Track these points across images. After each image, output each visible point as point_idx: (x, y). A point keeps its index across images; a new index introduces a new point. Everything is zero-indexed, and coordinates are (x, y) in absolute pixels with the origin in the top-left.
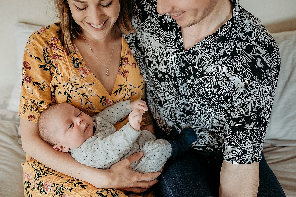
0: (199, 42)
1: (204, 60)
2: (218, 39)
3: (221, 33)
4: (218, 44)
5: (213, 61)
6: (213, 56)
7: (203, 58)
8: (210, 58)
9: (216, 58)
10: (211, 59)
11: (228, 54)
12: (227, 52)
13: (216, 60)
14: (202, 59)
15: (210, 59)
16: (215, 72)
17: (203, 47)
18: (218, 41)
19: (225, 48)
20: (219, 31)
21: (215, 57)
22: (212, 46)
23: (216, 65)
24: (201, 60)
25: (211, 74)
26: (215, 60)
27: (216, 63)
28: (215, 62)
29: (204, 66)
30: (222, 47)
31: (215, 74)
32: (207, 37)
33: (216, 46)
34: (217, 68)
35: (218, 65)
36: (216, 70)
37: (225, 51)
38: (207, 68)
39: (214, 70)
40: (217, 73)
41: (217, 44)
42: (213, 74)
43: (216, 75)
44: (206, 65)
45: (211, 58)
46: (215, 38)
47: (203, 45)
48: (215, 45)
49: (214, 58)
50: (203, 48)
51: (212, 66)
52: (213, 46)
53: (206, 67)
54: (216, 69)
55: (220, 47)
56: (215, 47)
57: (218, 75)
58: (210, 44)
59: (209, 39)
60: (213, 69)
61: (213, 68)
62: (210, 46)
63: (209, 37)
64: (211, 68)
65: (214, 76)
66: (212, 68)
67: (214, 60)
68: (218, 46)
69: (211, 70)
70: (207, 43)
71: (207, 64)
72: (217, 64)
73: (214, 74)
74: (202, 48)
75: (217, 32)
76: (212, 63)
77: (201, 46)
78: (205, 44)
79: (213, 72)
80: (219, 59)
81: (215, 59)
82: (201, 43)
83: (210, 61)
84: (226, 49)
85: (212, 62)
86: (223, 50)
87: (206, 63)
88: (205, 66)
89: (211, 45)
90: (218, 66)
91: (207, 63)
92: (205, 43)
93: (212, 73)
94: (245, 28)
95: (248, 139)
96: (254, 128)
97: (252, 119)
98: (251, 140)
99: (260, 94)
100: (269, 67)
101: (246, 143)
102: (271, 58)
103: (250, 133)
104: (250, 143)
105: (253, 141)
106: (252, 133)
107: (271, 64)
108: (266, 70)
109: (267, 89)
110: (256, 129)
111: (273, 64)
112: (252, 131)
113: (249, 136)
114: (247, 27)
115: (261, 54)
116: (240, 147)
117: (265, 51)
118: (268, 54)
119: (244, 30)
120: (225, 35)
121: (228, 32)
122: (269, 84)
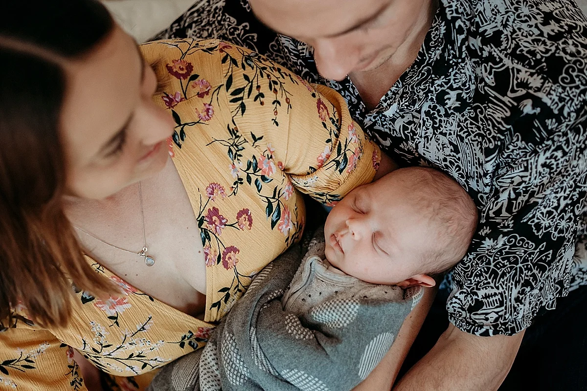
0: (389, 93)
1: (413, 129)
2: (428, 71)
3: (431, 54)
4: (436, 85)
5: (433, 127)
6: (427, 113)
7: (410, 127)
8: (424, 122)
9: (436, 115)
10: (426, 123)
11: (470, 99)
12: (464, 96)
13: (440, 121)
14: (408, 129)
15: (424, 125)
16: (450, 155)
17: (402, 101)
18: (431, 78)
19: (455, 86)
20: (425, 52)
21: (434, 114)
22: (422, 93)
23: (445, 135)
24: (406, 132)
25: (444, 163)
26: (437, 121)
27: (443, 130)
28: (440, 129)
29: (417, 145)
30: (448, 88)
31: (453, 161)
32: (406, 74)
33: (432, 92)
34: (451, 143)
35: (450, 134)
36: (451, 151)
37: (459, 95)
38: (425, 149)
39: (448, 151)
40: (455, 157)
41: (433, 84)
42: (448, 163)
43: (456, 164)
44: (420, 142)
45: (425, 119)
46: (423, 72)
47: (402, 97)
48: (429, 88)
49: (433, 119)
50: (401, 103)
51: (437, 142)
52: (424, 93)
53: (424, 147)
54: (452, 147)
55: (443, 88)
56: (429, 94)
57: (460, 162)
58: (417, 91)
59: (411, 77)
60: (443, 148)
61: (443, 145)
62: (418, 96)
63: (410, 71)
64: (437, 148)
65: (454, 167)
66: (439, 144)
67: (436, 124)
68: (435, 89)
69: (439, 151)
70: (409, 90)
71: (423, 138)
72: (448, 132)
73: (451, 162)
74: (399, 104)
75: (420, 54)
76: (434, 133)
77: (395, 102)
78: (404, 93)
79: (447, 157)
80: (446, 119)
81: (437, 119)
82: (394, 94)
83: (428, 129)
84: (459, 88)
85: (431, 130)
86: (453, 95)
87: (418, 139)
88: (421, 146)
89: (420, 91)
90: (451, 136)
91: (421, 137)
92: (403, 90)
93: (445, 160)
94: (483, 24)
95: (487, 276)
96: (507, 250)
97: (502, 227)
98: (495, 278)
99: (530, 171)
100: (556, 112)
101: (482, 284)
102: (560, 90)
103: (494, 260)
104: (492, 285)
105: (501, 282)
106: (500, 260)
107: (563, 106)
108: (547, 121)
109: (549, 159)
110: (515, 253)
111: (567, 103)
112: (500, 255)
113: (492, 266)
114: (486, 22)
115: (531, 88)
116: (467, 291)
117: (540, 77)
118: (549, 82)
119: (481, 30)
120: (440, 55)
121: (446, 46)
122: (559, 148)
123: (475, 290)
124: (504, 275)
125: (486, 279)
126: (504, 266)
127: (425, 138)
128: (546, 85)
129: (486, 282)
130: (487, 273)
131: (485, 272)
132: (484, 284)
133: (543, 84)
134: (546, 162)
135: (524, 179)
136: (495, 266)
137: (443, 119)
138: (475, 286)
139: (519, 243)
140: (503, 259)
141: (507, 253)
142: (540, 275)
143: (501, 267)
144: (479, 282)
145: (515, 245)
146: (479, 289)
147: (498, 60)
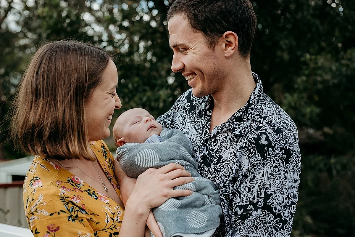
2: (234, 119)
3: (238, 114)
5: (230, 145)
6: (230, 139)
7: (222, 144)
8: (227, 142)
9: (233, 141)
11: (244, 134)
13: (233, 144)
15: (227, 143)
16: (232, 157)
18: (234, 121)
22: (228, 125)
23: (233, 149)
24: (221, 146)
26: (232, 143)
27: (233, 147)
29: (221, 150)
30: (238, 127)
31: (232, 159)
34: (234, 152)
35: (235, 149)
37: (241, 131)
38: (224, 152)
39: (232, 155)
41: (233, 123)
44: (223, 149)
45: (228, 141)
46: (231, 118)
48: (231, 124)
49: (231, 142)
55: (236, 126)
56: (230, 127)
58: (226, 124)
61: (231, 152)
65: (232, 162)
67: (232, 144)
68: (233, 125)
69: (229, 154)
72: (234, 148)
73: (231, 160)
76: (230, 148)
80: (236, 143)
81: (232, 142)
84: (242, 129)
85: (229, 146)
86: (239, 130)
91: (224, 147)
93: (230, 158)
94: (263, 112)
95: (253, 228)
96: (262, 217)
97: (259, 206)
98: (257, 229)
99: (265, 177)
100: (273, 145)
101: (251, 231)
102: (277, 138)
103: (257, 221)
104: (255, 232)
105: (259, 231)
106: (259, 221)
107: (276, 143)
108: (269, 149)
109: (273, 171)
110: (265, 219)
111: (278, 143)
112: (259, 219)
113: (255, 224)
114: (264, 112)
115: (267, 131)
116: (244, 235)
117: (272, 130)
118: (274, 133)
119: (261, 114)
120: (241, 115)
121: (244, 112)
122: (276, 167)
123: (247, 234)
124: (260, 228)
125: (253, 229)
126: (261, 224)
127: (225, 148)
128: (273, 133)
129: (252, 230)
130: (253, 227)
131: (252, 226)
132: (252, 231)
133: (272, 132)
134: (271, 173)
135: (262, 180)
136: (257, 224)
137: (235, 143)
138: (248, 233)
139: (267, 215)
140: (260, 221)
141: (262, 218)
142: (275, 232)
143: (259, 225)
144: (249, 231)
145: (265, 215)
146: (250, 234)
147: (261, 123)
